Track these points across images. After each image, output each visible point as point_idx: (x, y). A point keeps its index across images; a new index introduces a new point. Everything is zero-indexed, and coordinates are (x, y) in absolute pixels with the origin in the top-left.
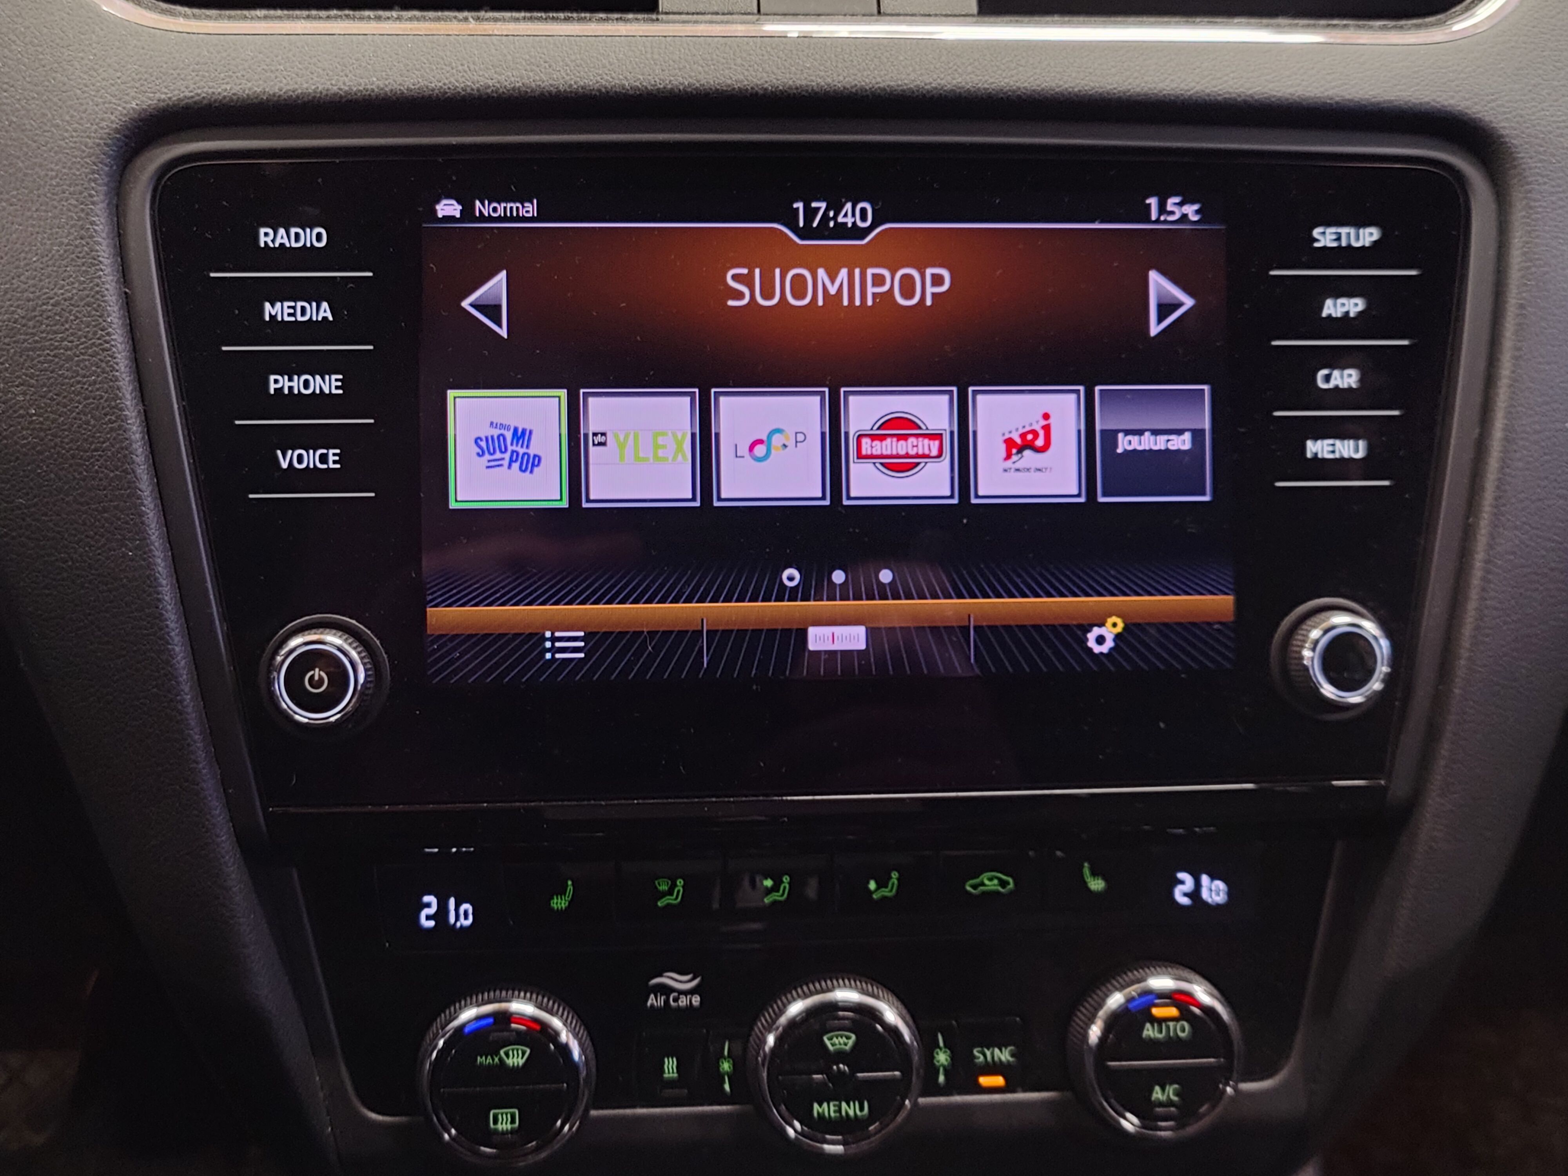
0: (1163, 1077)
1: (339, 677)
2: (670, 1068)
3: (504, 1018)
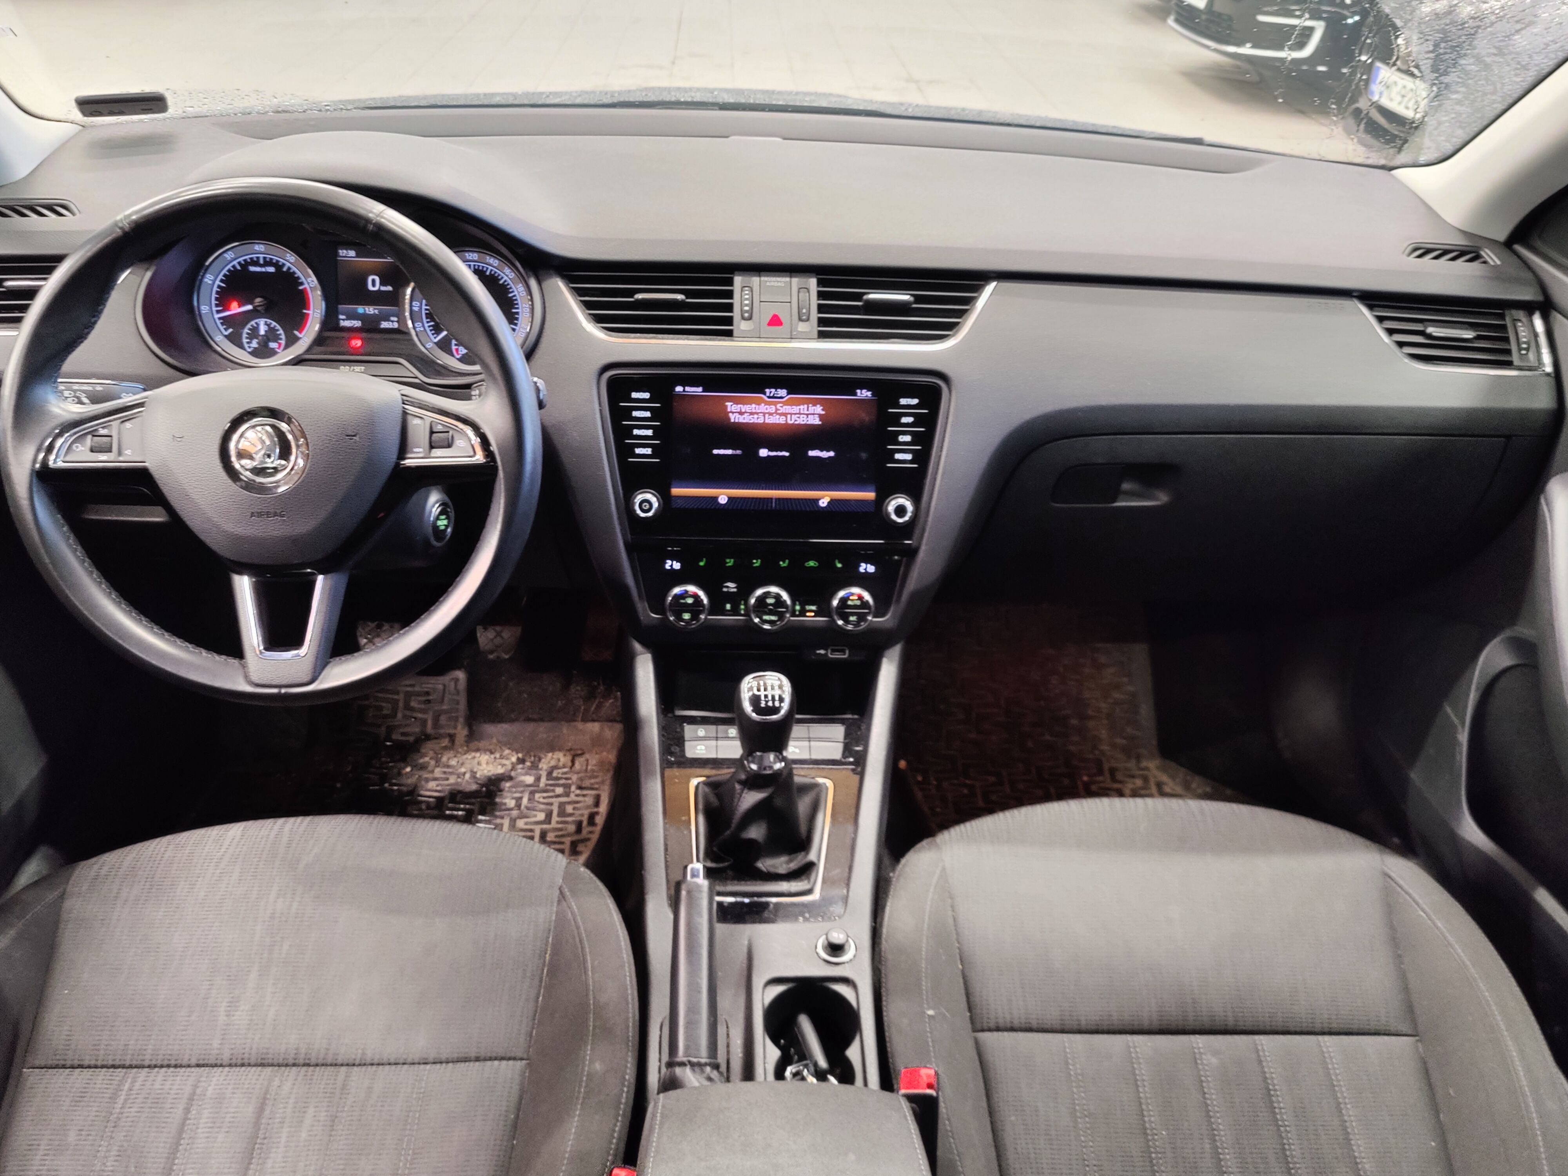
0: (853, 614)
1: (651, 504)
2: (728, 607)
3: (686, 592)
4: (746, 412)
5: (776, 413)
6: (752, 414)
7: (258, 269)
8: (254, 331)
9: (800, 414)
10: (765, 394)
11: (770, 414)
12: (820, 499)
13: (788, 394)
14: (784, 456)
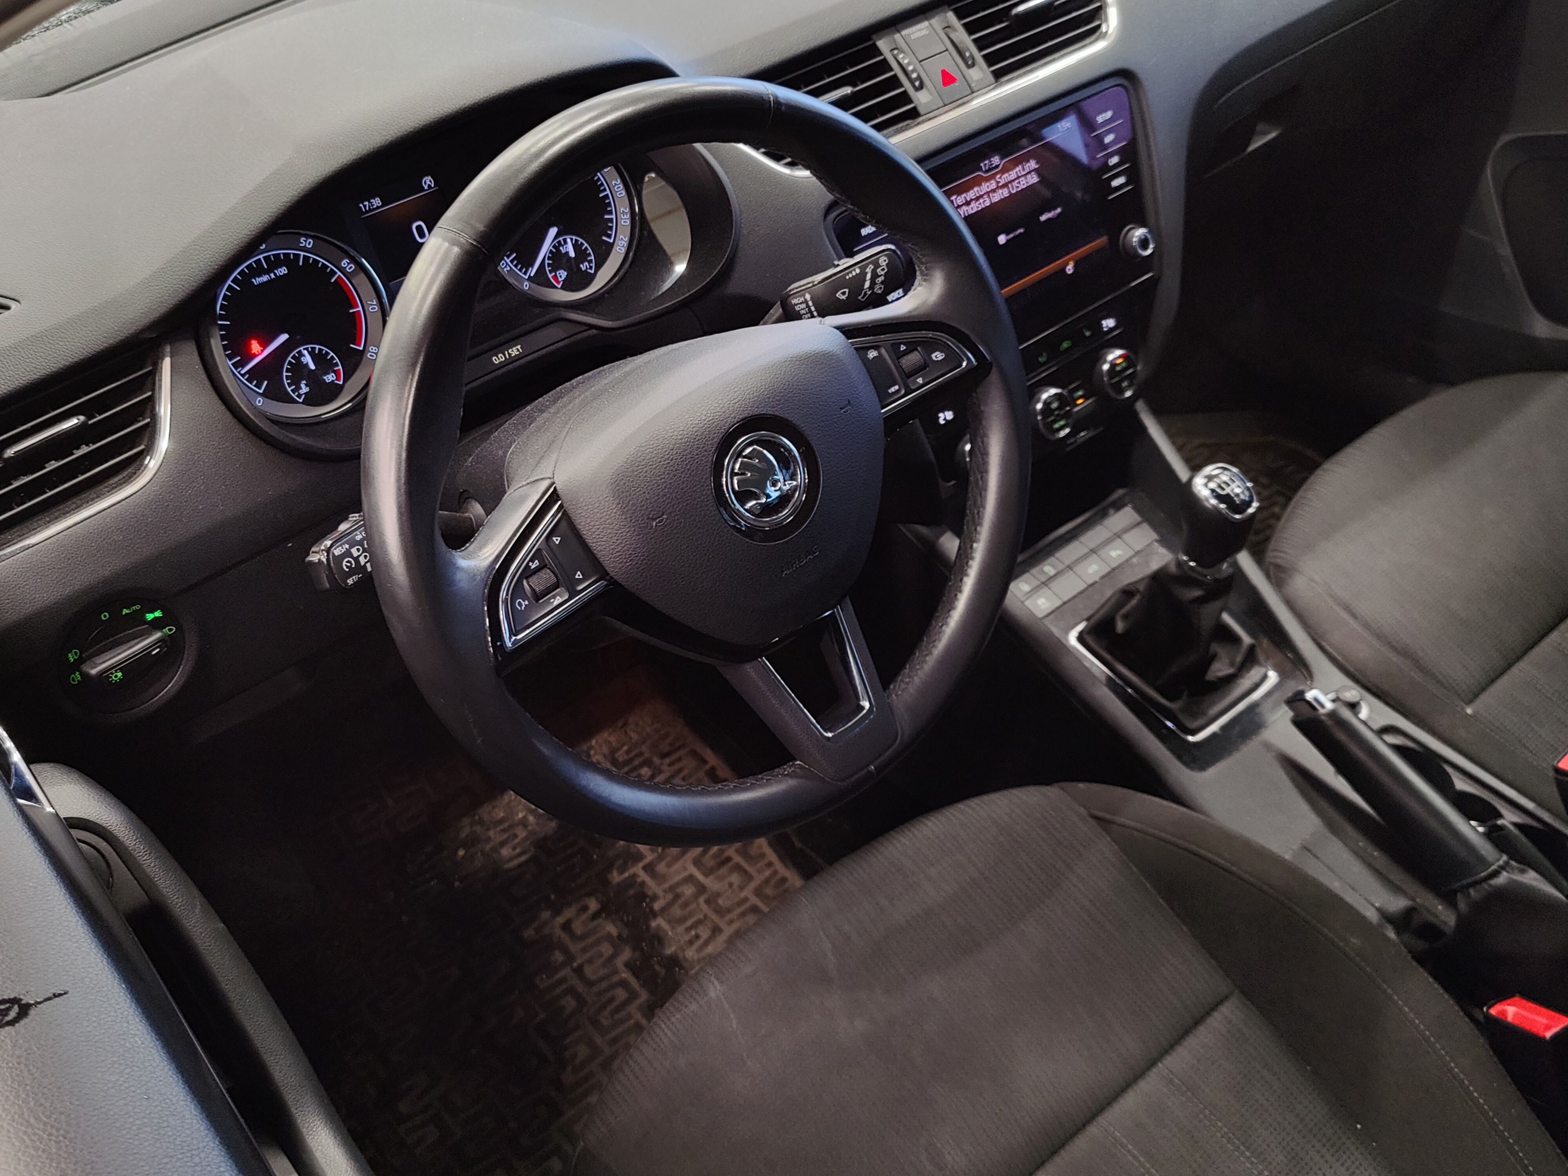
4: (972, 200)
5: (998, 188)
6: (977, 199)
7: (265, 278)
8: (298, 369)
9: (1018, 177)
10: (980, 169)
11: (994, 191)
12: (1065, 268)
13: (1002, 159)
14: (1021, 234)
